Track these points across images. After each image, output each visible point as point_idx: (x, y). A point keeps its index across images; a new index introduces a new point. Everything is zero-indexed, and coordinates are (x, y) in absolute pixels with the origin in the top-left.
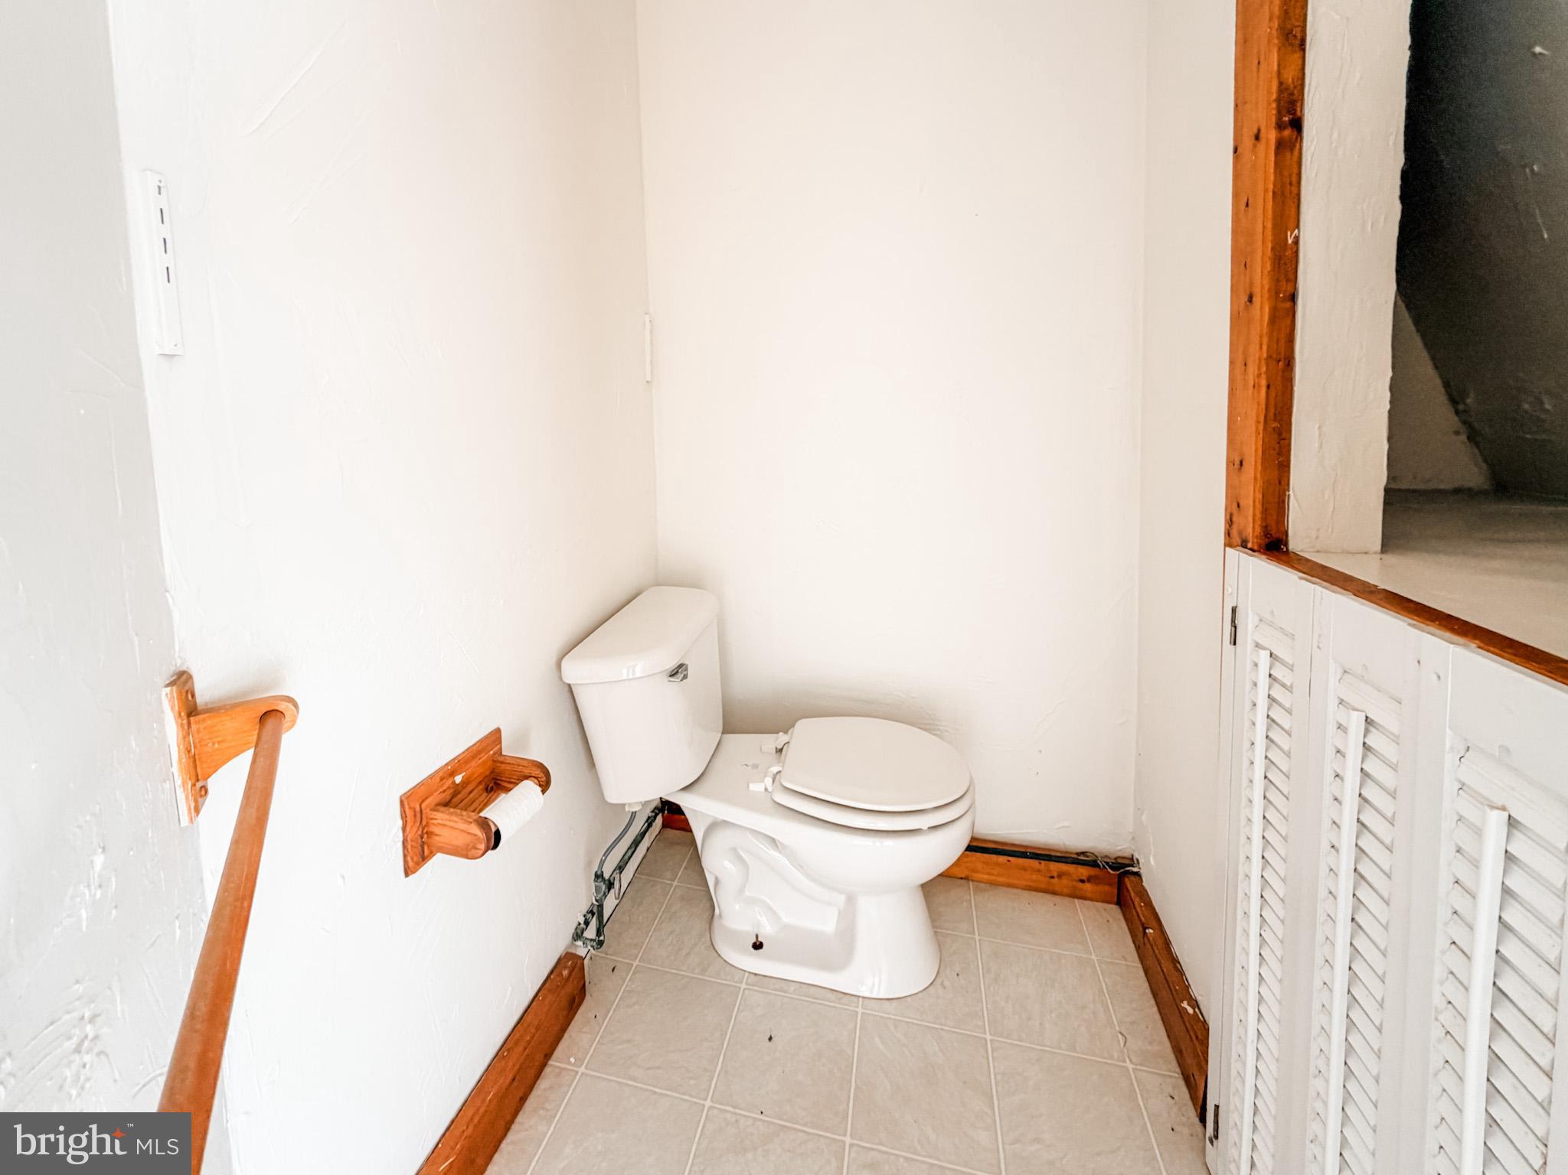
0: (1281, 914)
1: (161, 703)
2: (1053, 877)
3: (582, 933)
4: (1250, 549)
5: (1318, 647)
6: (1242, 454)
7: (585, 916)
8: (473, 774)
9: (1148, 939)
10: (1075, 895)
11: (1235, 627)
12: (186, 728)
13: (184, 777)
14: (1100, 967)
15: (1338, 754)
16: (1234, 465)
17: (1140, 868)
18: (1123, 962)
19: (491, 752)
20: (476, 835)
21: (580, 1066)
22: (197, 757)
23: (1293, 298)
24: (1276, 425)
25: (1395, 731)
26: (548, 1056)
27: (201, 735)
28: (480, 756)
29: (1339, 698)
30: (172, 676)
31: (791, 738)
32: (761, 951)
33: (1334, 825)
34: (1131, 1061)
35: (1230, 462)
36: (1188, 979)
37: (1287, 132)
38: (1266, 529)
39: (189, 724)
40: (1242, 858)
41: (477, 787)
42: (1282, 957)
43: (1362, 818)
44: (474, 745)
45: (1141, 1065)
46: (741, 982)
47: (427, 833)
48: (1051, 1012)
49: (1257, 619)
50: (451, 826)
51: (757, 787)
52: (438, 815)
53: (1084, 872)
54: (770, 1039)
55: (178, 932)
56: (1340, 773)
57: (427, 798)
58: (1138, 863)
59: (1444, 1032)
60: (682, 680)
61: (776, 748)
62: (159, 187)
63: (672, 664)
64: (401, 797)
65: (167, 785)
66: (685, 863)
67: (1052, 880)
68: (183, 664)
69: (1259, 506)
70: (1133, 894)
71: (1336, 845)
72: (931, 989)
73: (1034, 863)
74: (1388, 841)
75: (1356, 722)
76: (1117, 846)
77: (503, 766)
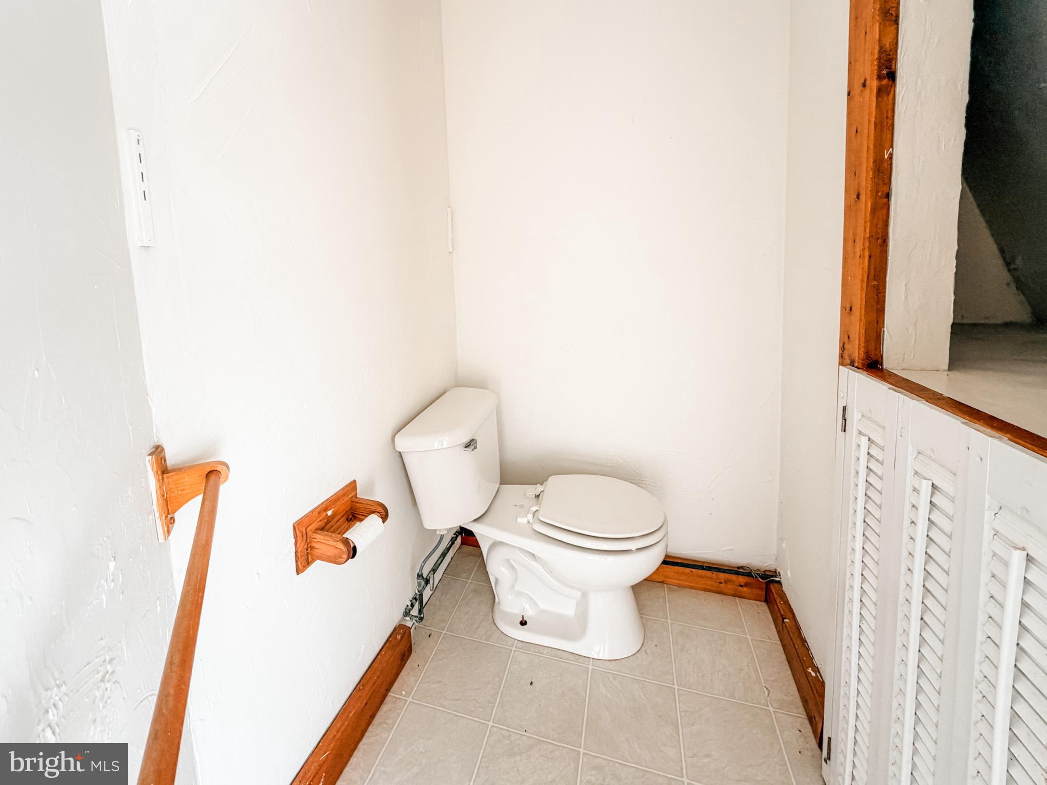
0: (874, 613)
1: (145, 466)
2: (721, 583)
3: (410, 612)
4: (856, 367)
5: (901, 435)
6: (851, 302)
7: (411, 601)
8: (339, 509)
9: (786, 625)
10: (735, 595)
11: (845, 420)
12: (161, 481)
13: (161, 511)
14: (752, 643)
15: (913, 508)
16: (846, 310)
17: (781, 579)
18: (769, 641)
19: (350, 496)
20: (341, 549)
21: (409, 697)
22: (168, 499)
23: (888, 196)
24: (875, 283)
25: (952, 494)
26: (388, 690)
27: (170, 485)
28: (344, 498)
29: (915, 470)
30: (152, 449)
31: (545, 488)
32: (525, 626)
33: (910, 555)
34: (772, 705)
35: (843, 308)
36: (813, 653)
37: (885, 82)
38: (867, 353)
39: (163, 479)
40: (848, 575)
41: (342, 517)
42: (874, 642)
43: (929, 551)
44: (340, 491)
45: (779, 709)
46: (513, 646)
47: (310, 547)
48: (719, 672)
49: (860, 415)
50: (325, 543)
51: (522, 520)
52: (318, 536)
53: (742, 580)
54: (531, 683)
55: (159, 608)
56: (914, 521)
57: (310, 525)
58: (780, 575)
59: (981, 696)
60: (473, 450)
61: (535, 495)
62: (138, 140)
63: (466, 439)
64: (293, 524)
65: (151, 517)
66: (476, 568)
67: (721, 584)
68: (158, 441)
69: (863, 339)
70: (775, 595)
71: (911, 568)
72: (638, 655)
73: (708, 573)
74: (946, 568)
75: (925, 488)
76: (765, 563)
77: (358, 505)
